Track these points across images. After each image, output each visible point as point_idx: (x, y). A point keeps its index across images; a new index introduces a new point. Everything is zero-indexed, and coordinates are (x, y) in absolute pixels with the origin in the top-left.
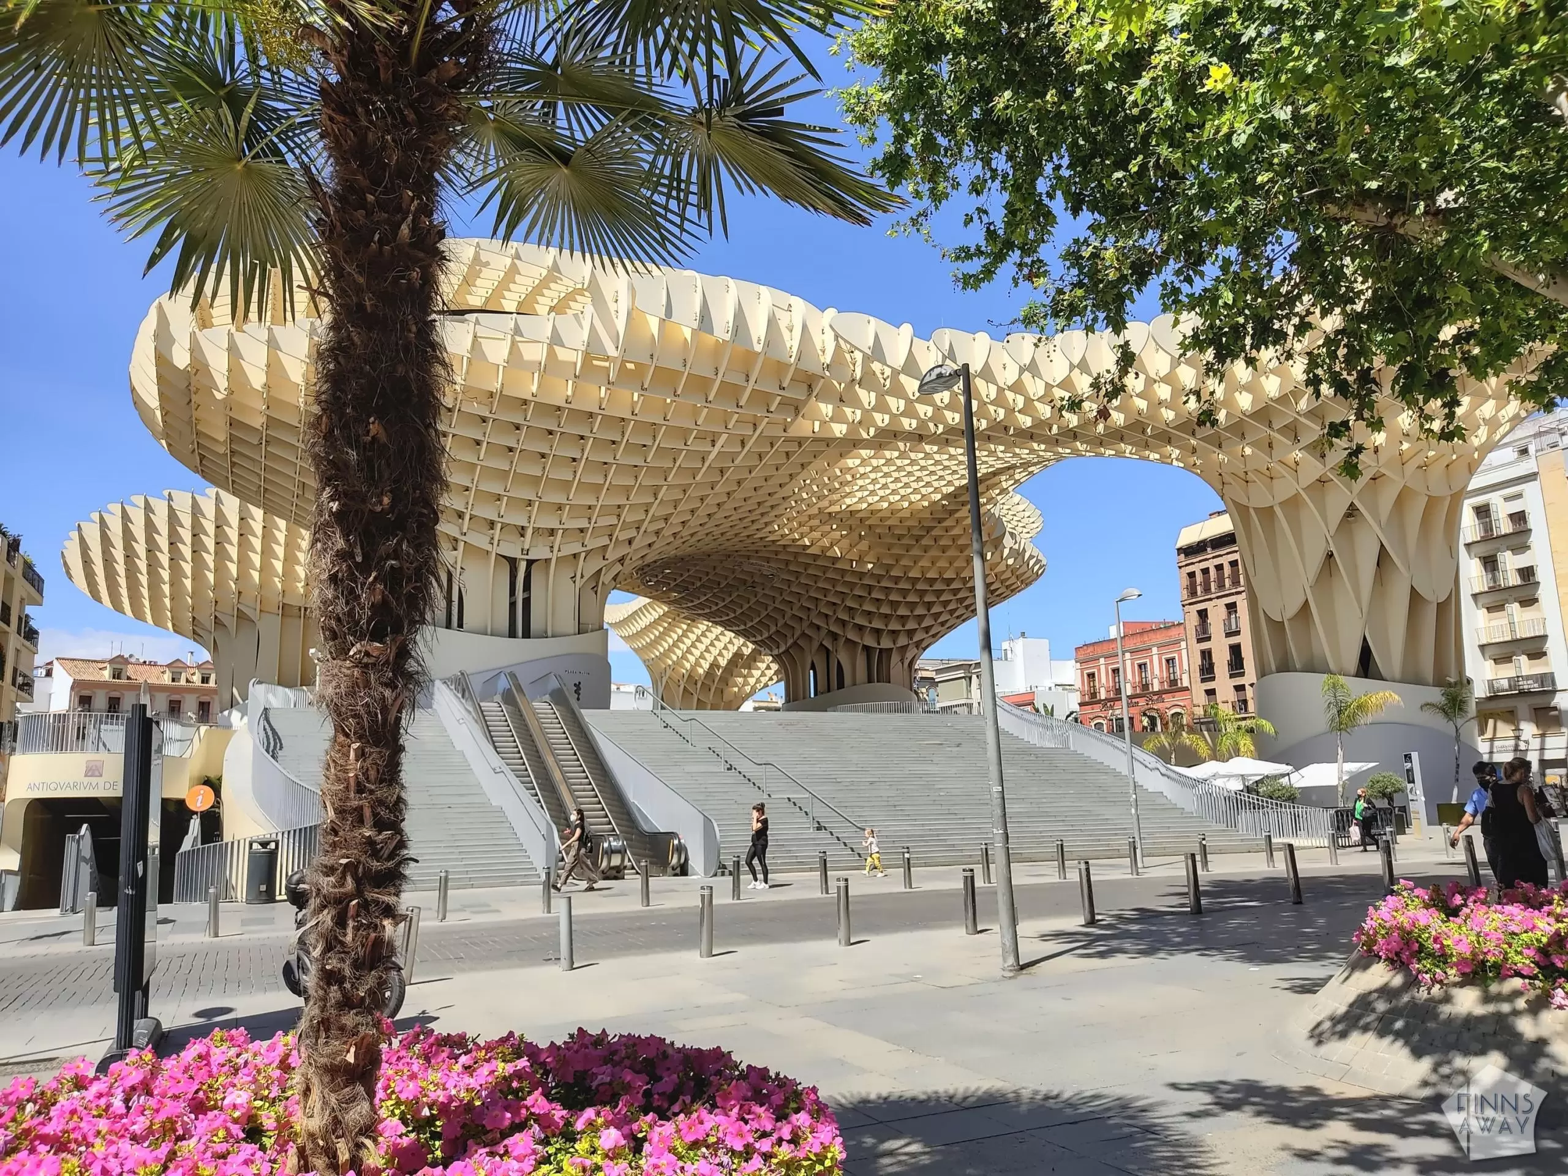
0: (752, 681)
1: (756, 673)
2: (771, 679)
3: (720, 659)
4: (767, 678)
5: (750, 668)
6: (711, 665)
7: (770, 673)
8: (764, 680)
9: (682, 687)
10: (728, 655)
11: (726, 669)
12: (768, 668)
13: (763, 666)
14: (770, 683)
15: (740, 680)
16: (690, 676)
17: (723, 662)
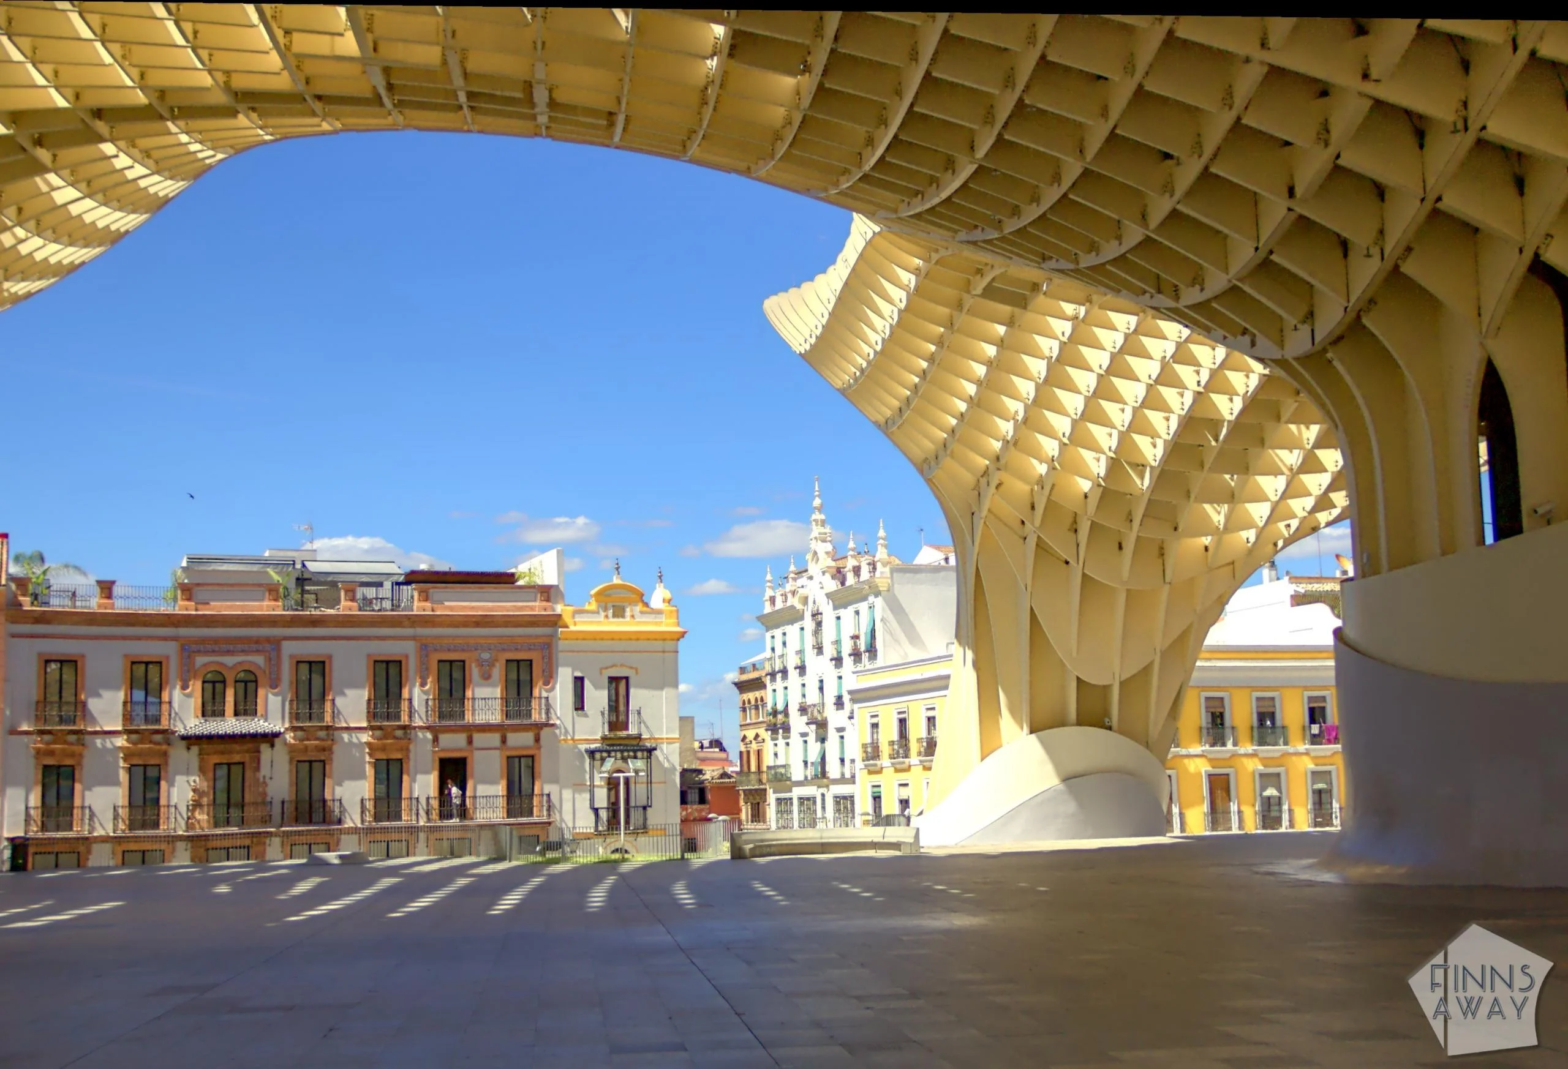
0: (1259, 511)
1: (1272, 485)
2: (1323, 503)
3: (1142, 442)
4: (1309, 502)
5: (1245, 468)
6: (1115, 465)
7: (1316, 483)
8: (1300, 506)
9: (1032, 542)
10: (1165, 425)
11: (1164, 475)
12: (1310, 465)
13: (1291, 458)
14: (1323, 517)
15: (1217, 515)
16: (1050, 505)
17: (1152, 451)
